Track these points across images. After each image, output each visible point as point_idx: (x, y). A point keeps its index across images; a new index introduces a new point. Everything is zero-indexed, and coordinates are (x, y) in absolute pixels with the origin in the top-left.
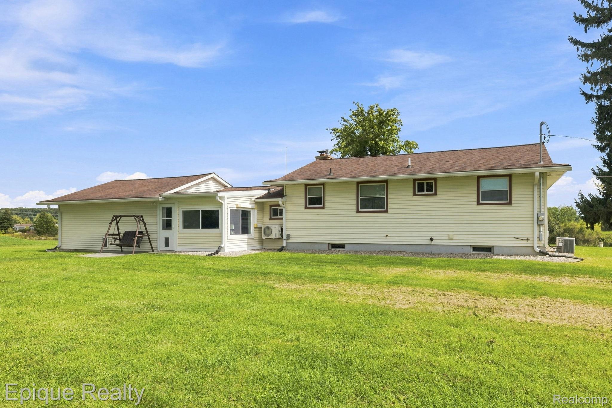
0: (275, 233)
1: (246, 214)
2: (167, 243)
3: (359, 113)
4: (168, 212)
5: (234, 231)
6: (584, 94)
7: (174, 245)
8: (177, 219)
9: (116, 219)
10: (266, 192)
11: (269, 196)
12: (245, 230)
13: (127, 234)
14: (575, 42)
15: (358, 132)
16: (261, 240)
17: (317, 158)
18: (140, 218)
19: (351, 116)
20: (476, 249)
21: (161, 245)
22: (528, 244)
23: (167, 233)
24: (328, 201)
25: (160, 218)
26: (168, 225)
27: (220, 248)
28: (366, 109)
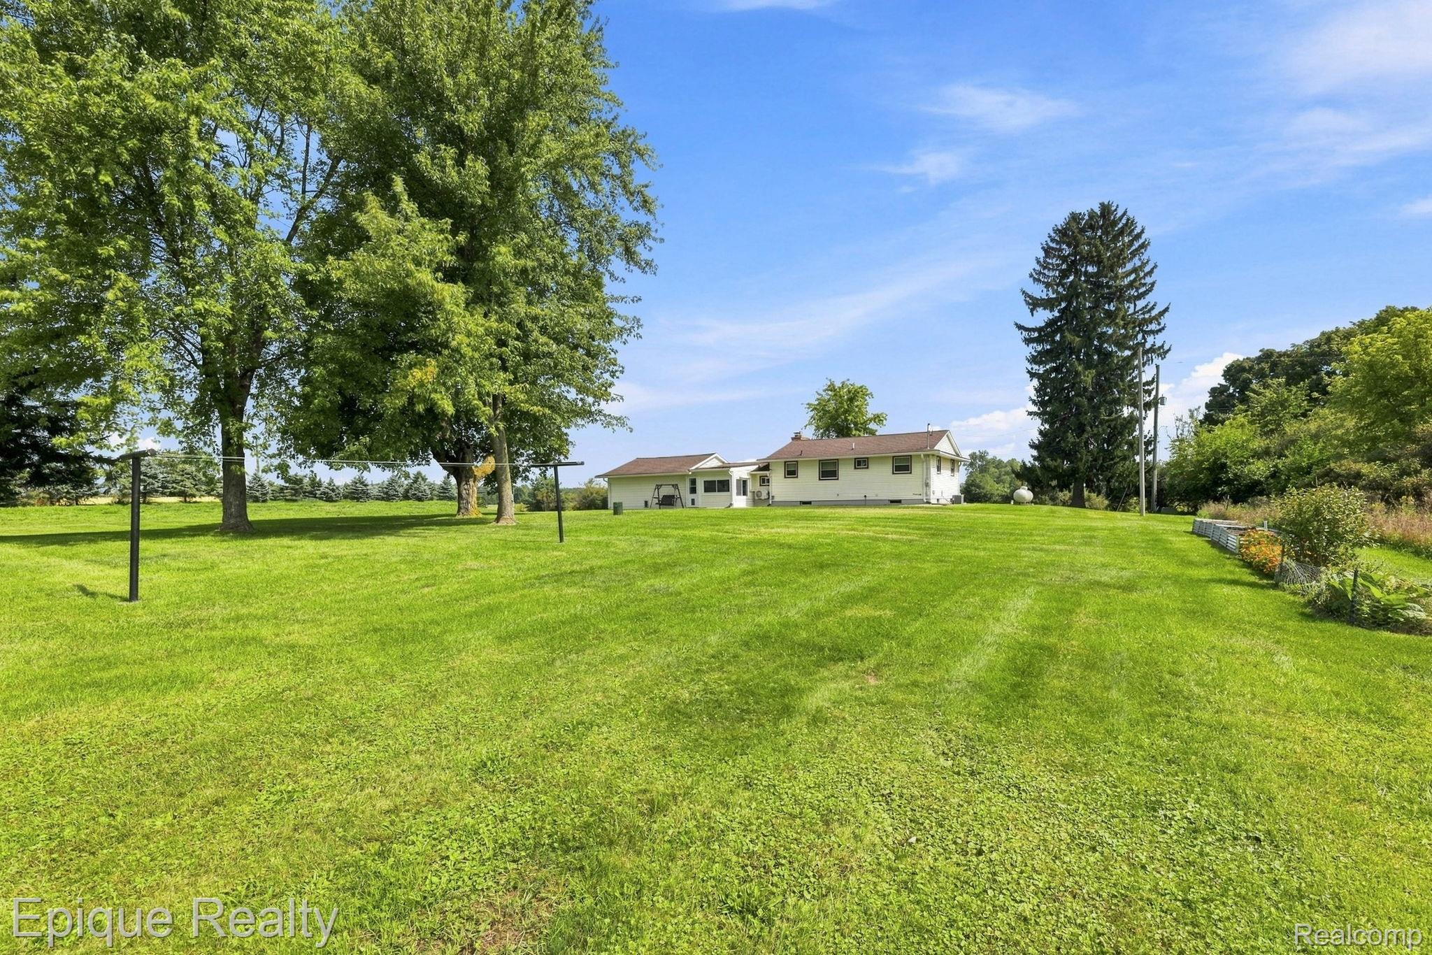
0: (764, 496)
1: (745, 482)
2: (693, 503)
3: (831, 388)
4: (693, 482)
5: (738, 494)
6: (1029, 372)
7: (699, 503)
8: (700, 486)
9: (658, 487)
10: (756, 467)
11: (760, 469)
12: (745, 494)
13: (665, 497)
14: (1020, 327)
15: (832, 406)
16: (754, 500)
17: (793, 439)
18: (675, 486)
19: (825, 391)
20: (892, 502)
21: (689, 503)
22: (920, 497)
23: (693, 496)
24: (801, 472)
25: (688, 485)
26: (693, 490)
27: (731, 505)
28: (838, 385)
